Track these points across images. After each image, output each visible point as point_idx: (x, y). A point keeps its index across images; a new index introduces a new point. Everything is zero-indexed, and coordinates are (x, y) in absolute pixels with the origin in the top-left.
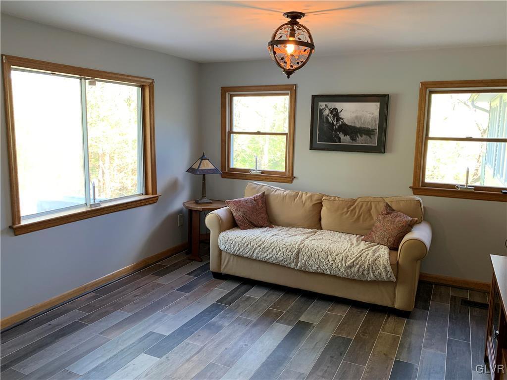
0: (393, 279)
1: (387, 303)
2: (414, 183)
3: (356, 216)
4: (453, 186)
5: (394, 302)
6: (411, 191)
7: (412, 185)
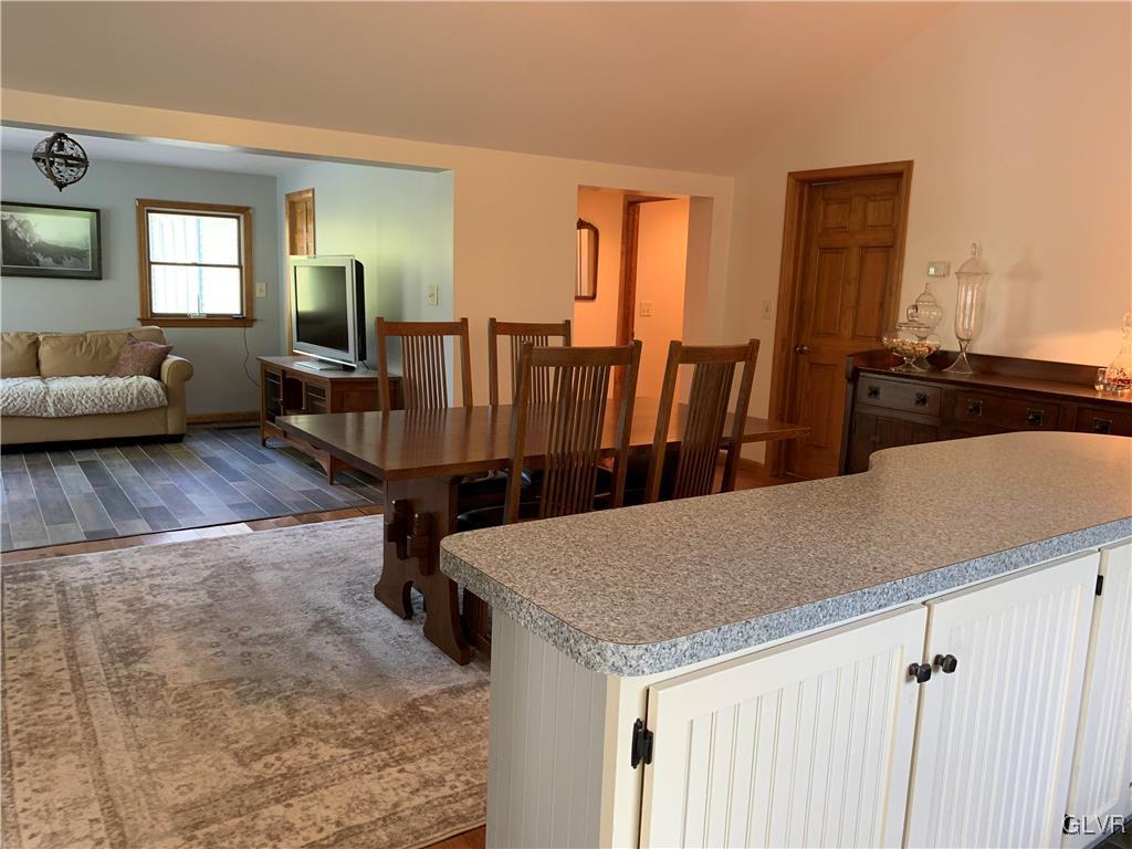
0: (166, 402)
1: (160, 431)
2: (142, 313)
3: (93, 352)
4: (185, 315)
5: (166, 429)
6: (139, 323)
7: (139, 316)
